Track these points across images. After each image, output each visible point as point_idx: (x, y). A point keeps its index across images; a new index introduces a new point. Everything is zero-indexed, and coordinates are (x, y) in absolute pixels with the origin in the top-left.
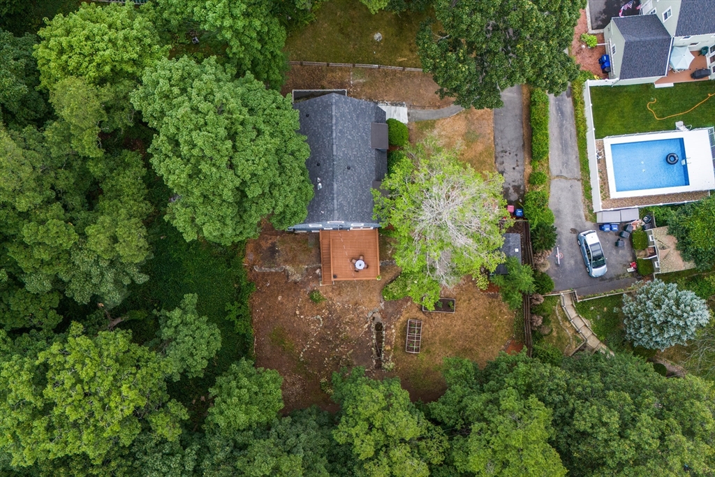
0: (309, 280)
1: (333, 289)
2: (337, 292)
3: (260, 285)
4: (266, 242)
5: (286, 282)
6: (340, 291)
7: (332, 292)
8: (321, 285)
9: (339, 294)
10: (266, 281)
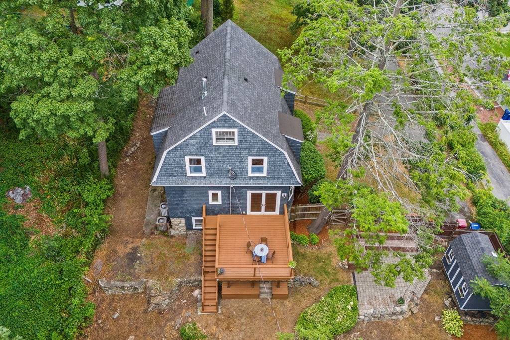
0: (181, 307)
1: (218, 319)
2: (225, 325)
3: (104, 316)
4: (126, 246)
5: (145, 311)
6: (229, 324)
7: (216, 324)
8: (199, 313)
9: (228, 328)
10: (115, 310)
